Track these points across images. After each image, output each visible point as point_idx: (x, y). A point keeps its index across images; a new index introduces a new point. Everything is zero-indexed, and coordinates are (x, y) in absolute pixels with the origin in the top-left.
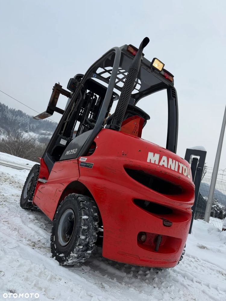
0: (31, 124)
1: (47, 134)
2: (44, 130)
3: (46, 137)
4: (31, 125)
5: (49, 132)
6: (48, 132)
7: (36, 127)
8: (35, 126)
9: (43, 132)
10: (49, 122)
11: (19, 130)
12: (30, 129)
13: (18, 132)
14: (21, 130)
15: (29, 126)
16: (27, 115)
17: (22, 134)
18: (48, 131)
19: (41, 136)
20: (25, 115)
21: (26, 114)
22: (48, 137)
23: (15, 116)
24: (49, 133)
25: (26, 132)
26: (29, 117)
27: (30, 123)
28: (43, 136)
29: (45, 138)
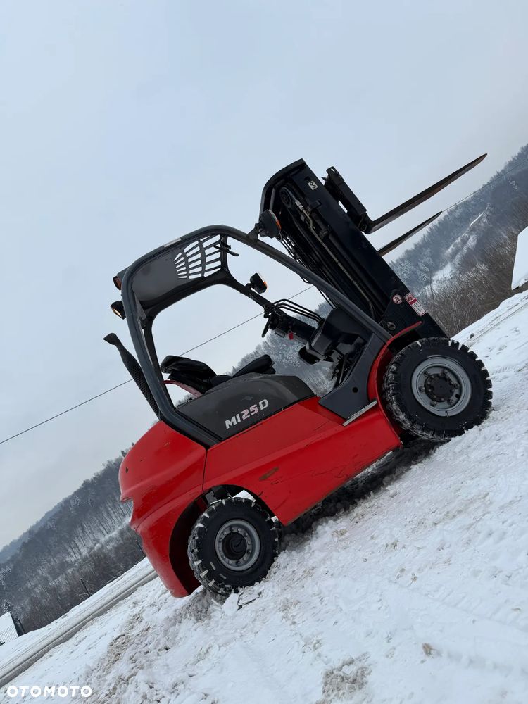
0: (418, 265)
1: (460, 246)
2: (448, 247)
3: (465, 250)
4: (421, 266)
5: (459, 238)
6: (458, 240)
7: (431, 260)
8: (426, 260)
9: (450, 250)
10: (438, 225)
12: (426, 273)
14: (419, 291)
15: (421, 270)
16: (397, 261)
17: (427, 293)
18: (454, 240)
19: (457, 261)
20: (394, 265)
21: (395, 262)
22: (469, 249)
24: (461, 240)
25: (429, 282)
26: (402, 260)
27: (416, 265)
28: (459, 256)
29: (466, 254)
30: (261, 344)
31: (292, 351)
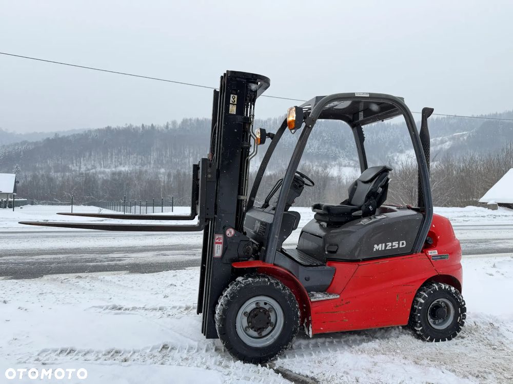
5: (441, 138)
6: (439, 139)
11: (389, 153)
12: (405, 145)
13: (388, 157)
14: (392, 153)
15: (403, 141)
16: (394, 124)
17: (395, 158)
18: (437, 137)
20: (390, 126)
21: (392, 124)
22: (442, 148)
23: (375, 135)
25: (402, 152)
30: (273, 118)
31: (288, 136)
